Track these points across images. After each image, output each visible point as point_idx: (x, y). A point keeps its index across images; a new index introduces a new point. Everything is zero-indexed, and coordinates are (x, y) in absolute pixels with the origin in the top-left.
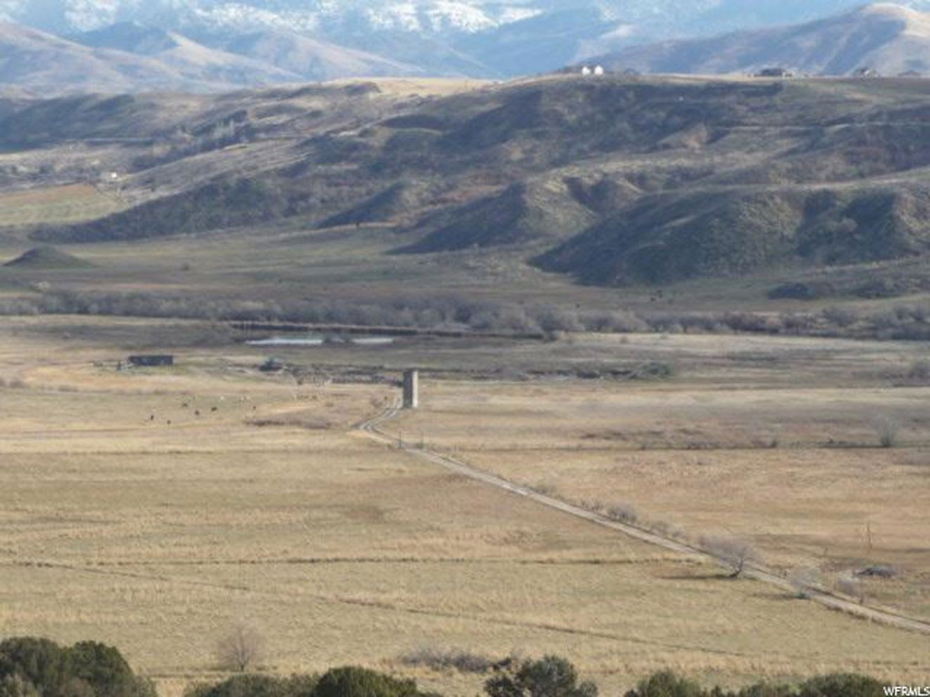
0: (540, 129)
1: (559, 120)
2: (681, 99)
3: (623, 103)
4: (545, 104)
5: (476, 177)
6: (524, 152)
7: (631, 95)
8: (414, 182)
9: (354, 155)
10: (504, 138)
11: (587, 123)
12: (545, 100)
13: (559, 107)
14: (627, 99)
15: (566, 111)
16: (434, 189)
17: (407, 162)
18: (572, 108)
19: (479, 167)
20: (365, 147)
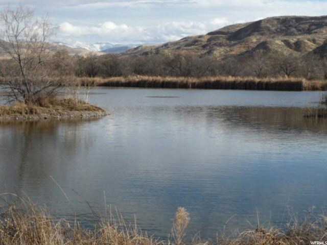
0: (262, 32)
1: (269, 29)
2: (313, 21)
3: (291, 23)
4: (263, 25)
5: (240, 47)
6: (257, 39)
7: (294, 21)
8: (218, 48)
9: (197, 43)
10: (249, 35)
11: (279, 30)
12: (263, 23)
13: (268, 25)
14: (293, 22)
15: (271, 27)
16: (225, 51)
17: (215, 44)
18: (273, 26)
19: (241, 44)
20: (201, 41)
